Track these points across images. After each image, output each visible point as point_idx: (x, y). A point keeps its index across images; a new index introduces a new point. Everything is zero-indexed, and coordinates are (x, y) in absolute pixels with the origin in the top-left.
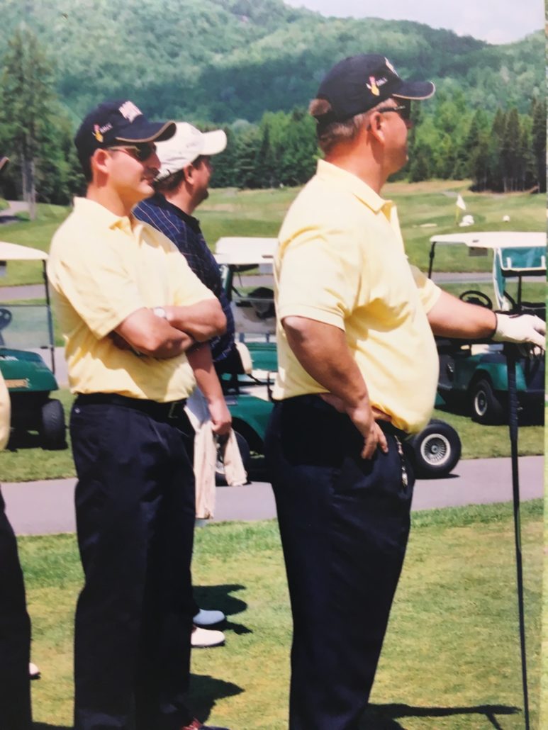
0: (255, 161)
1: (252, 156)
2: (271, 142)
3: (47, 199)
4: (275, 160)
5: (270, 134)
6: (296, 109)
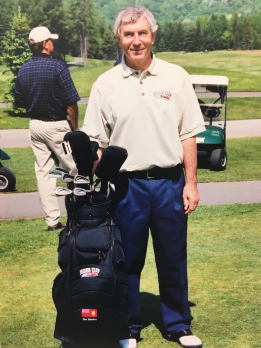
0: (193, 38)
1: (192, 36)
2: (201, 30)
3: (92, 56)
4: (203, 38)
5: (201, 26)
6: (213, 14)
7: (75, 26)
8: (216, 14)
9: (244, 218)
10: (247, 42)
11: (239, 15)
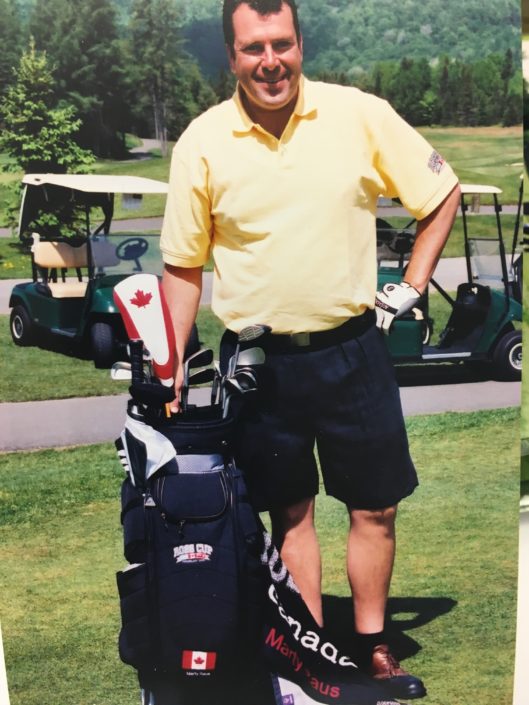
5: (382, 80)
6: (405, 59)
7: (144, 78)
8: (409, 57)
9: (462, 438)
10: (467, 111)
11: (453, 60)
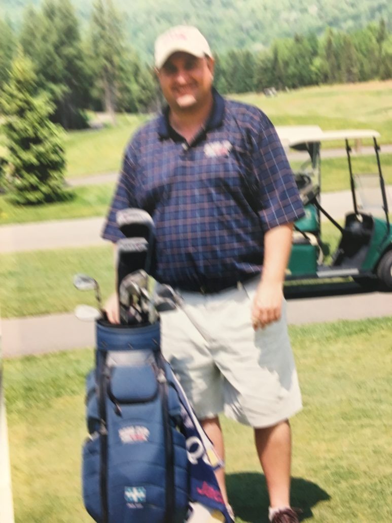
1: (266, 70)
2: (279, 59)
3: (123, 110)
4: (283, 71)
5: (278, 53)
6: (296, 35)
